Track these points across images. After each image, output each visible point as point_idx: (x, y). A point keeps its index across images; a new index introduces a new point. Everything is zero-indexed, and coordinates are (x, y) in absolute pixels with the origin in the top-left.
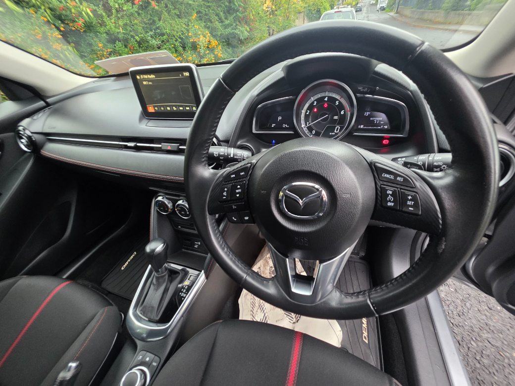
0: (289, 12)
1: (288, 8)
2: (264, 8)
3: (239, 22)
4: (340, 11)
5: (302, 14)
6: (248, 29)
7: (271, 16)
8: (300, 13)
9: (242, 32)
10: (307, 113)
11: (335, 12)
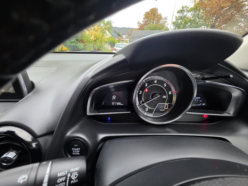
0: (102, 42)
1: (102, 40)
2: (91, 39)
3: (79, 41)
4: (123, 44)
5: (108, 43)
6: (84, 45)
7: (94, 42)
8: (107, 42)
9: (81, 46)
10: (140, 93)
11: (121, 44)
